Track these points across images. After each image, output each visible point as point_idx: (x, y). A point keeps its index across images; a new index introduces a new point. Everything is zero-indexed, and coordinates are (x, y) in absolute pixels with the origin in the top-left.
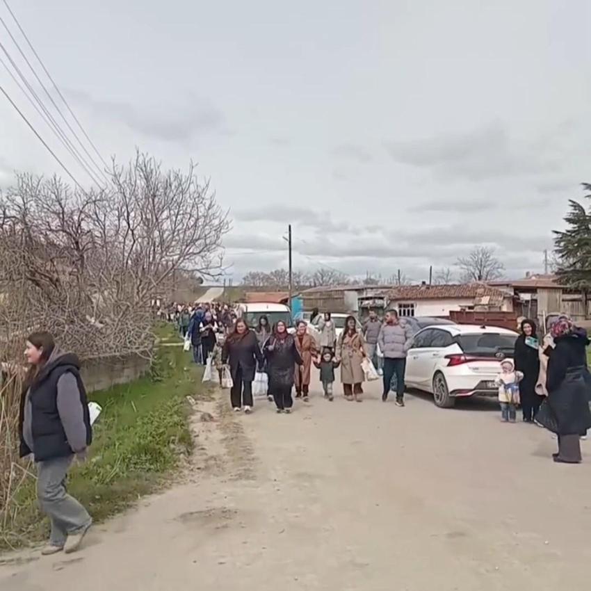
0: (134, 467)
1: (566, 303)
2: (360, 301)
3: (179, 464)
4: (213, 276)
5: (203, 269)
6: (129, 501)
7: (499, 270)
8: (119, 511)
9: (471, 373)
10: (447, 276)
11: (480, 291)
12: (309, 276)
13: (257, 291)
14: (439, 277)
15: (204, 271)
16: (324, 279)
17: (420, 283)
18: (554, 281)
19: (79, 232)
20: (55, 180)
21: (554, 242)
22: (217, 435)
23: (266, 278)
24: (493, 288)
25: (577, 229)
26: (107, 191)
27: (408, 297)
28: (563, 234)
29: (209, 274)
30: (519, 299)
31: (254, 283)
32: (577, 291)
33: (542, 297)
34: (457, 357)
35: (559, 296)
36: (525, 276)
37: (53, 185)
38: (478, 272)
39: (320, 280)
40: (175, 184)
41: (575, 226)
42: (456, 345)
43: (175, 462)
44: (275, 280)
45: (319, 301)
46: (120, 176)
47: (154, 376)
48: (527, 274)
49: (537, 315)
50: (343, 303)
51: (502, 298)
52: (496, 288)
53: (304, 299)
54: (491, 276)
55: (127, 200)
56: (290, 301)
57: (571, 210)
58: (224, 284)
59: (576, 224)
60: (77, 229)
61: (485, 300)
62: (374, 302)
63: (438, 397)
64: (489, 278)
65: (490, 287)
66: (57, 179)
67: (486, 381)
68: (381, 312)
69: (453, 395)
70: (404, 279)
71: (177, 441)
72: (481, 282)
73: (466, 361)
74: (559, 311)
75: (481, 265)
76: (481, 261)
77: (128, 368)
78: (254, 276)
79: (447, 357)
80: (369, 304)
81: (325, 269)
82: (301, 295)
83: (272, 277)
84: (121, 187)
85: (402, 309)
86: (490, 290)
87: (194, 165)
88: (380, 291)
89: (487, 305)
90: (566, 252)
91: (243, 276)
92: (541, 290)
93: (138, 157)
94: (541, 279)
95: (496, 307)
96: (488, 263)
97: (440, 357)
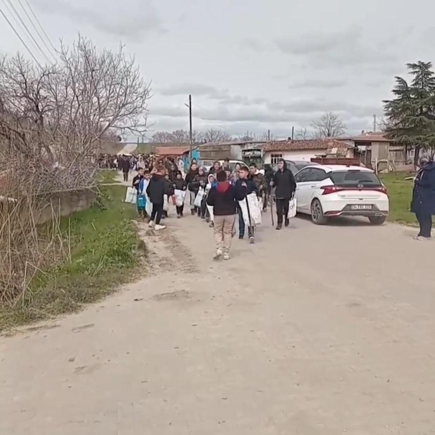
0: (111, 265)
1: (392, 152)
2: (243, 152)
3: (142, 263)
4: (140, 132)
5: (132, 126)
6: (114, 287)
7: (343, 129)
8: (109, 294)
9: (339, 199)
10: (305, 133)
11: (330, 144)
12: (202, 134)
13: (164, 146)
14: (299, 135)
15: (133, 128)
16: (213, 137)
17: (287, 139)
18: (384, 137)
19: (38, 97)
20: (19, 57)
21: (384, 107)
22: (161, 244)
23: (170, 136)
24: (340, 142)
25: (400, 98)
26: (57, 66)
27: (278, 149)
28: (391, 102)
29: (137, 131)
30: (358, 150)
31: (160, 141)
32: (400, 144)
33: (375, 148)
34: (330, 188)
35: (387, 147)
36: (361, 133)
37: (17, 61)
38: (327, 131)
39: (210, 138)
40: (107, 61)
41: (399, 96)
42: (329, 179)
43: (138, 262)
44: (176, 137)
45: (212, 153)
46: (66, 54)
47: (101, 206)
48: (363, 132)
49: (371, 162)
50: (230, 154)
51: (347, 149)
52: (343, 142)
53: (201, 151)
54: (337, 134)
55: (73, 73)
56: (191, 153)
57: (397, 84)
58: (138, 141)
59: (400, 94)
60: (37, 96)
61: (334, 151)
62: (254, 153)
63: (315, 218)
64: (335, 135)
65: (338, 141)
66: (20, 56)
67: (350, 205)
68: (259, 160)
69: (326, 215)
70: (272, 137)
71: (136, 248)
72: (330, 138)
73: (337, 191)
74: (387, 158)
75: (330, 126)
76: (330, 122)
77: (82, 200)
78: (160, 135)
79: (322, 188)
80: (249, 154)
81: (213, 130)
82: (198, 148)
83: (174, 136)
84: (67, 63)
85: (274, 158)
86: (338, 143)
87: (123, 45)
88: (257, 145)
89: (336, 154)
90: (393, 115)
91: (153, 135)
92: (374, 143)
93: (80, 39)
94: (373, 136)
95: (342, 156)
96: (335, 123)
97: (317, 188)
